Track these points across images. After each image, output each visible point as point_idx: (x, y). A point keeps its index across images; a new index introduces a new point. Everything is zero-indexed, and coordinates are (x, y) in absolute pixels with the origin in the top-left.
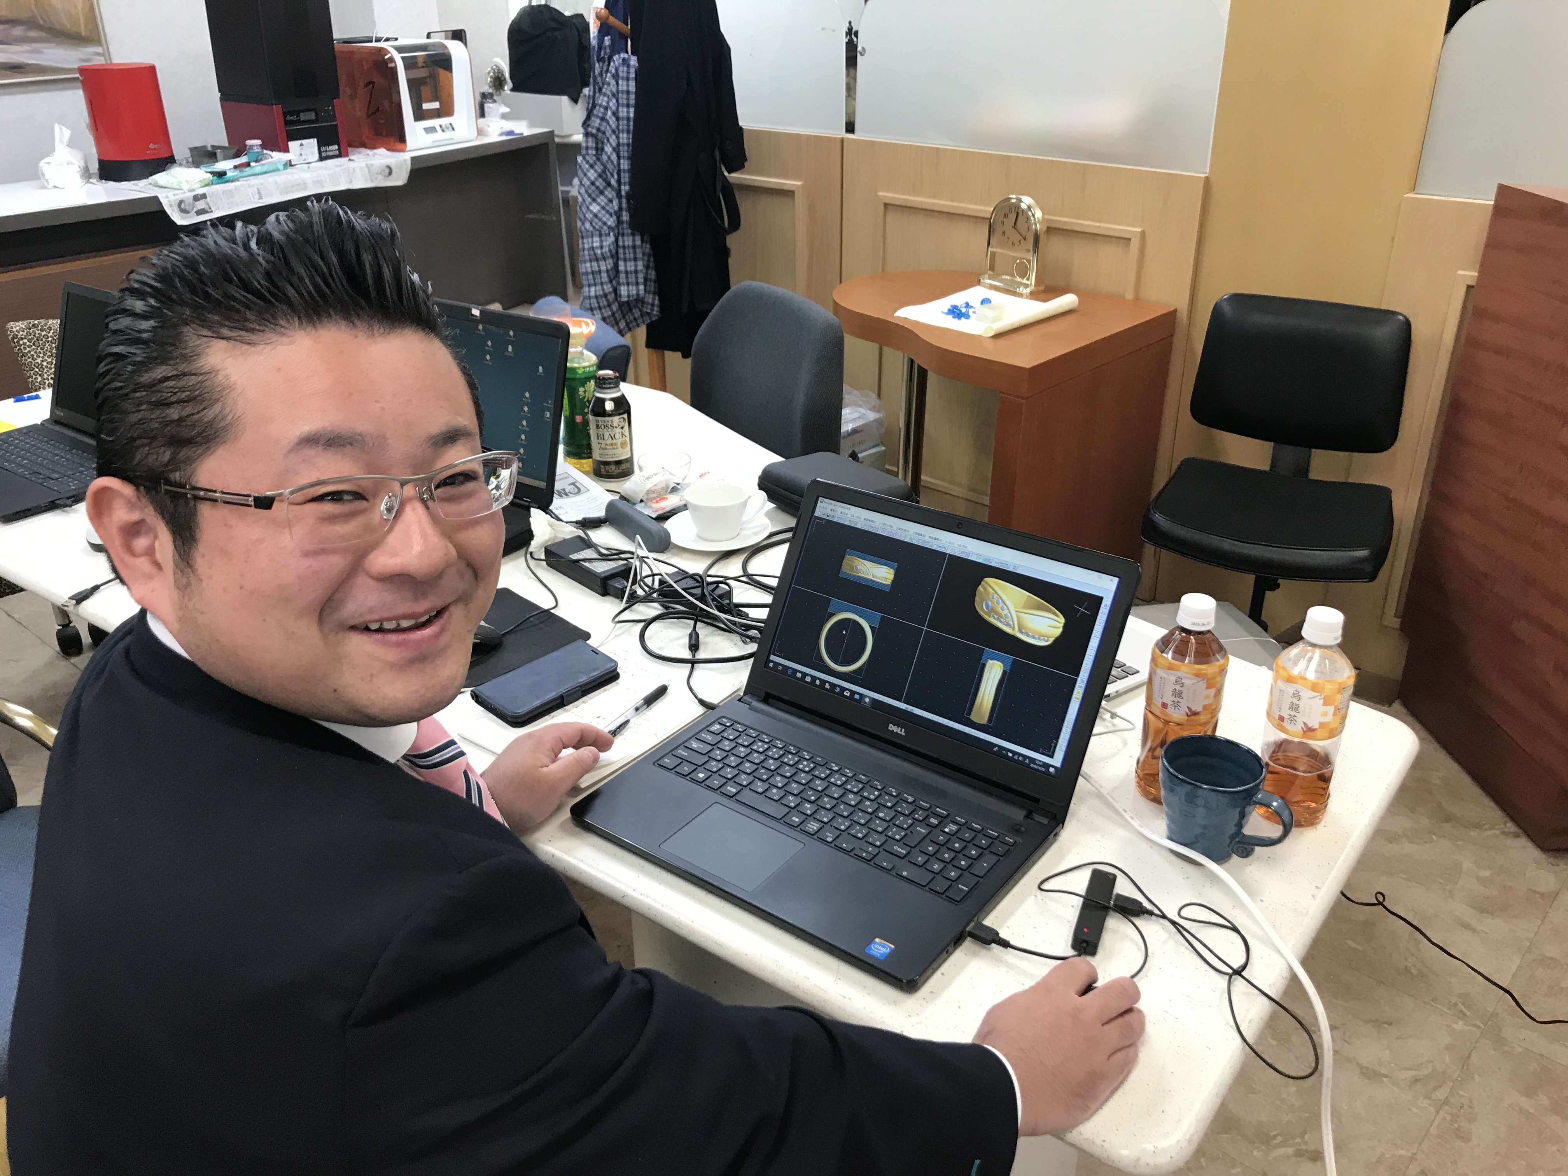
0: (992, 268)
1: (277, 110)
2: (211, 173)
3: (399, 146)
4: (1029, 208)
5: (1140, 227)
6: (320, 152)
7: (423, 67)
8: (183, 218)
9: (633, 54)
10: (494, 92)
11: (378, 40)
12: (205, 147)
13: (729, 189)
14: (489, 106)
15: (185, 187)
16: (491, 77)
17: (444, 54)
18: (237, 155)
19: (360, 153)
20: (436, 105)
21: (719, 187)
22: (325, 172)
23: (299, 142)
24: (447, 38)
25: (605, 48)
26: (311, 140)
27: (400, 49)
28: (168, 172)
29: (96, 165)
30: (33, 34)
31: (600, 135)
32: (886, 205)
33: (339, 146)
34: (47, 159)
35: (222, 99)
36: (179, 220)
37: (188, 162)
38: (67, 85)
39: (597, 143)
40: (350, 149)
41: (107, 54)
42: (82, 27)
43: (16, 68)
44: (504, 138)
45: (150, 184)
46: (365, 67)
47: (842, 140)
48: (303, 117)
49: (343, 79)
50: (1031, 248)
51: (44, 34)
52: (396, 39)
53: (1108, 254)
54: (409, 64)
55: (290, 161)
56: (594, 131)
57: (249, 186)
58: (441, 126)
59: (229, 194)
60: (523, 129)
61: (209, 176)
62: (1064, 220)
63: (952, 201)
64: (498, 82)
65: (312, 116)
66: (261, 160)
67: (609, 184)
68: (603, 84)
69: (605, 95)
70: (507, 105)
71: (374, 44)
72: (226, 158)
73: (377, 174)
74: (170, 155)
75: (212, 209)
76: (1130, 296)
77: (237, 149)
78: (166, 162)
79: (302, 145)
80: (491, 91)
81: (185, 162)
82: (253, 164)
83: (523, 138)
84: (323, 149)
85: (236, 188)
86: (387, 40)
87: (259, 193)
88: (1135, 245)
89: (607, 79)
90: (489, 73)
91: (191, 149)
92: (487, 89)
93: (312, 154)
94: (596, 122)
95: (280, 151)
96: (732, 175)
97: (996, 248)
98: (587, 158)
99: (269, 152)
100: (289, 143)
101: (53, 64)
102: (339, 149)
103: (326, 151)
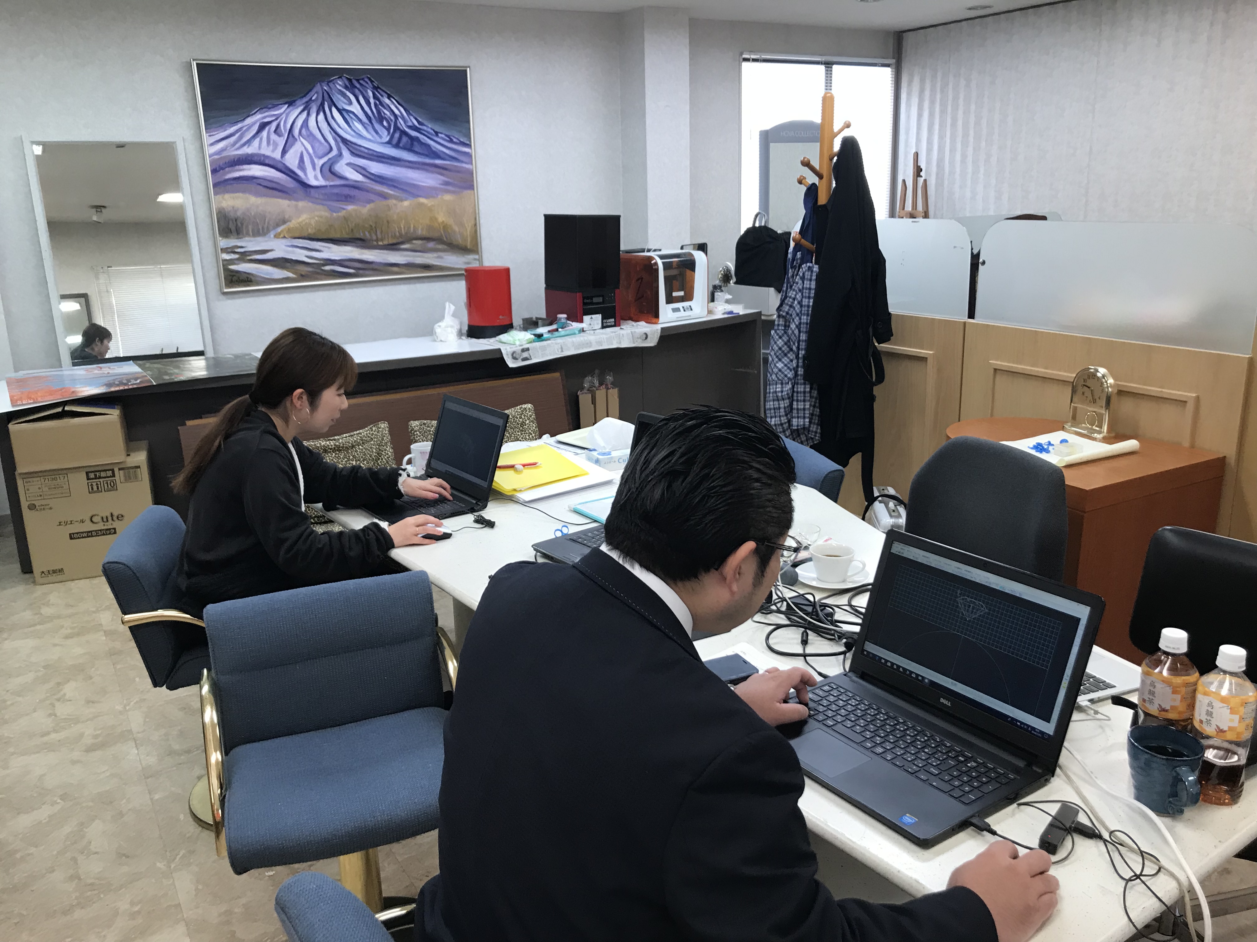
0: (1074, 418)
1: (579, 295)
2: (534, 335)
3: (654, 320)
4: (1104, 376)
5: (1196, 393)
6: (602, 323)
7: (675, 268)
8: (513, 363)
9: (816, 263)
10: (723, 285)
11: (649, 251)
12: (532, 318)
13: (877, 355)
14: (718, 294)
15: (518, 343)
16: (722, 274)
17: (691, 260)
18: (551, 324)
19: (628, 324)
20: (681, 293)
21: (870, 353)
22: (605, 336)
23: (590, 316)
24: (694, 249)
25: (797, 259)
26: (598, 315)
27: (661, 257)
28: (508, 333)
29: (466, 328)
30: (440, 247)
31: (788, 316)
32: (995, 370)
33: (615, 320)
34: (440, 324)
35: (546, 289)
36: (511, 364)
37: (520, 327)
38: (454, 278)
39: (785, 322)
40: (621, 321)
41: (480, 260)
42: (469, 243)
43: (427, 267)
44: (726, 316)
45: (497, 341)
46: (638, 269)
47: (965, 323)
48: (595, 300)
49: (623, 276)
50: (1104, 406)
51: (446, 247)
52: (660, 250)
53: (1168, 413)
54: (667, 266)
55: (583, 328)
56: (784, 314)
57: (556, 344)
58: (683, 307)
59: (544, 348)
60: (740, 310)
61: (533, 336)
62: (1133, 386)
63: (1046, 368)
64: (726, 278)
65: (600, 300)
66: (565, 327)
67: (791, 350)
68: (794, 283)
69: (794, 290)
70: (730, 294)
71: (646, 254)
72: (544, 325)
73: (638, 338)
74: (510, 323)
75: (532, 357)
76: (1186, 444)
77: (551, 320)
78: (507, 327)
79: (592, 318)
80: (720, 284)
81: (518, 328)
82: (560, 330)
83: (739, 316)
84: (605, 321)
85: (548, 345)
86: (655, 250)
87: (562, 348)
88: (1190, 406)
89: (797, 280)
90: (721, 271)
91: (523, 320)
92: (717, 282)
93: (598, 324)
94: (786, 308)
95: (577, 322)
96: (881, 345)
97: (1078, 404)
98: (778, 331)
99: (571, 322)
100: (584, 317)
101: (449, 265)
102: (615, 322)
103: (606, 322)
